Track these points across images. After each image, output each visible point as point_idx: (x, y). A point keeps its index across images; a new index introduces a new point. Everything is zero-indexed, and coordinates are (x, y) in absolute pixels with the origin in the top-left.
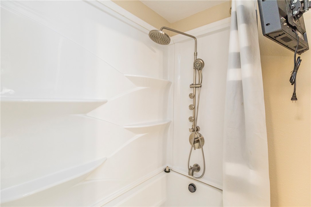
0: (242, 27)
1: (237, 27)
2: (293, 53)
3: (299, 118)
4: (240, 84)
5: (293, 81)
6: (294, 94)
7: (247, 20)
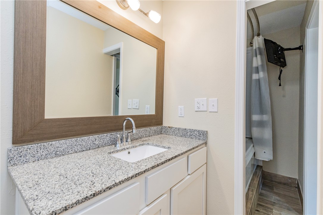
0: (259, 56)
1: (256, 56)
2: (280, 67)
3: (284, 96)
4: (259, 81)
5: (279, 78)
6: (280, 83)
7: (261, 54)
